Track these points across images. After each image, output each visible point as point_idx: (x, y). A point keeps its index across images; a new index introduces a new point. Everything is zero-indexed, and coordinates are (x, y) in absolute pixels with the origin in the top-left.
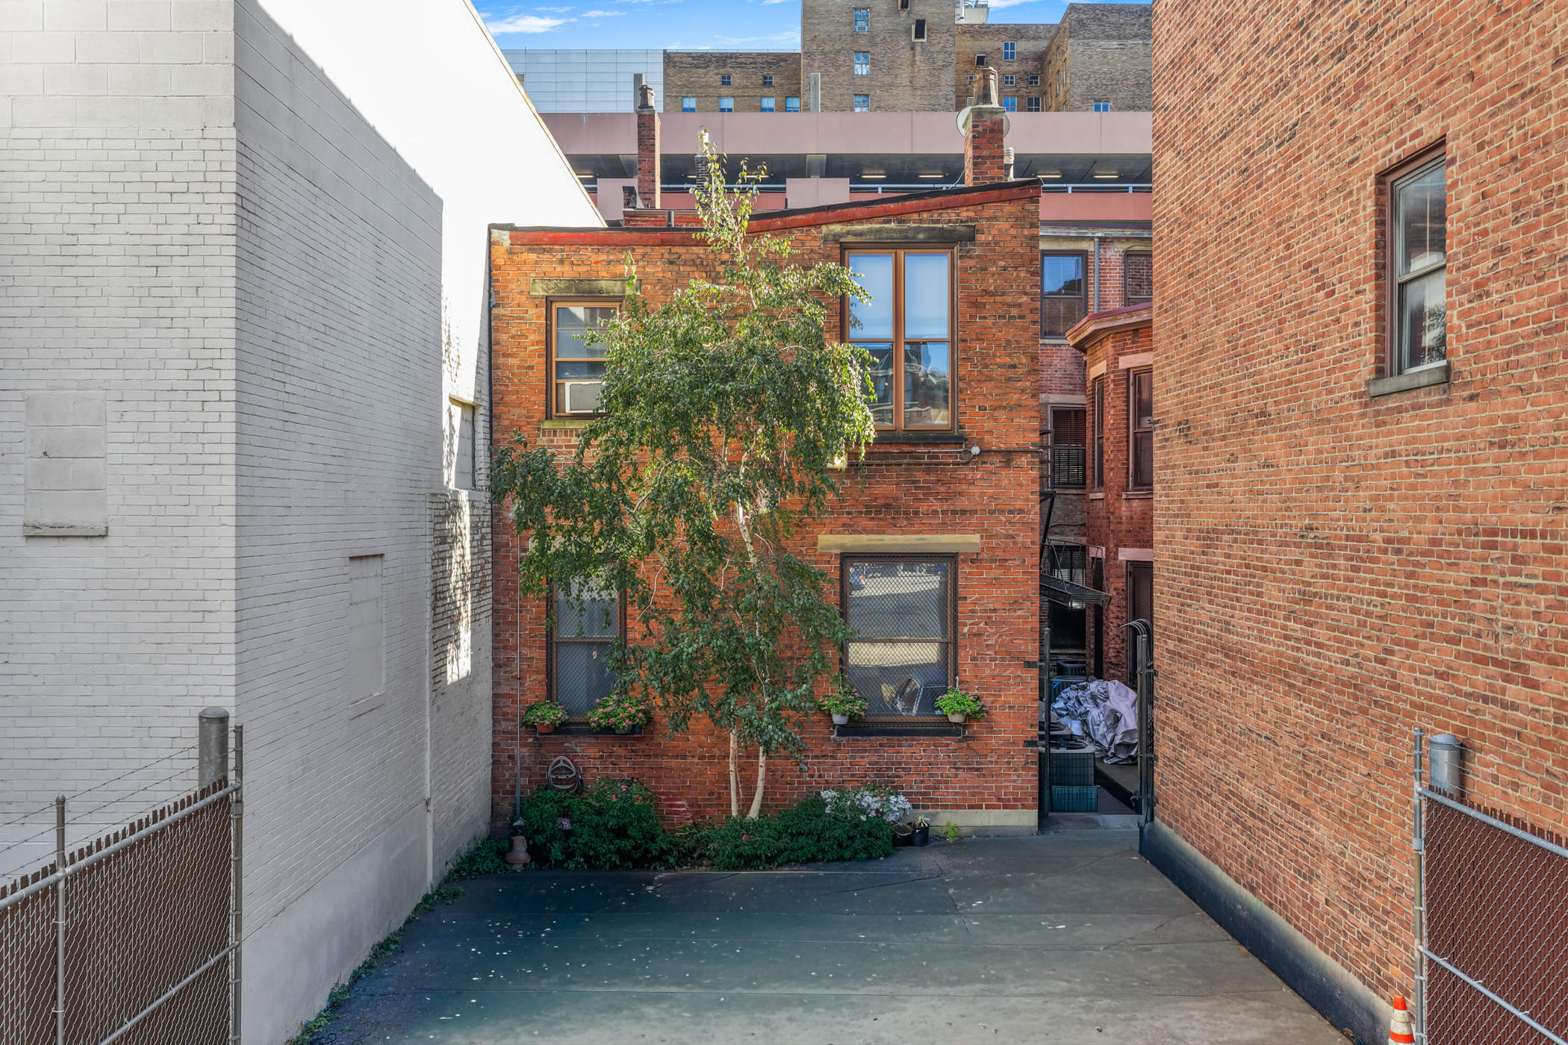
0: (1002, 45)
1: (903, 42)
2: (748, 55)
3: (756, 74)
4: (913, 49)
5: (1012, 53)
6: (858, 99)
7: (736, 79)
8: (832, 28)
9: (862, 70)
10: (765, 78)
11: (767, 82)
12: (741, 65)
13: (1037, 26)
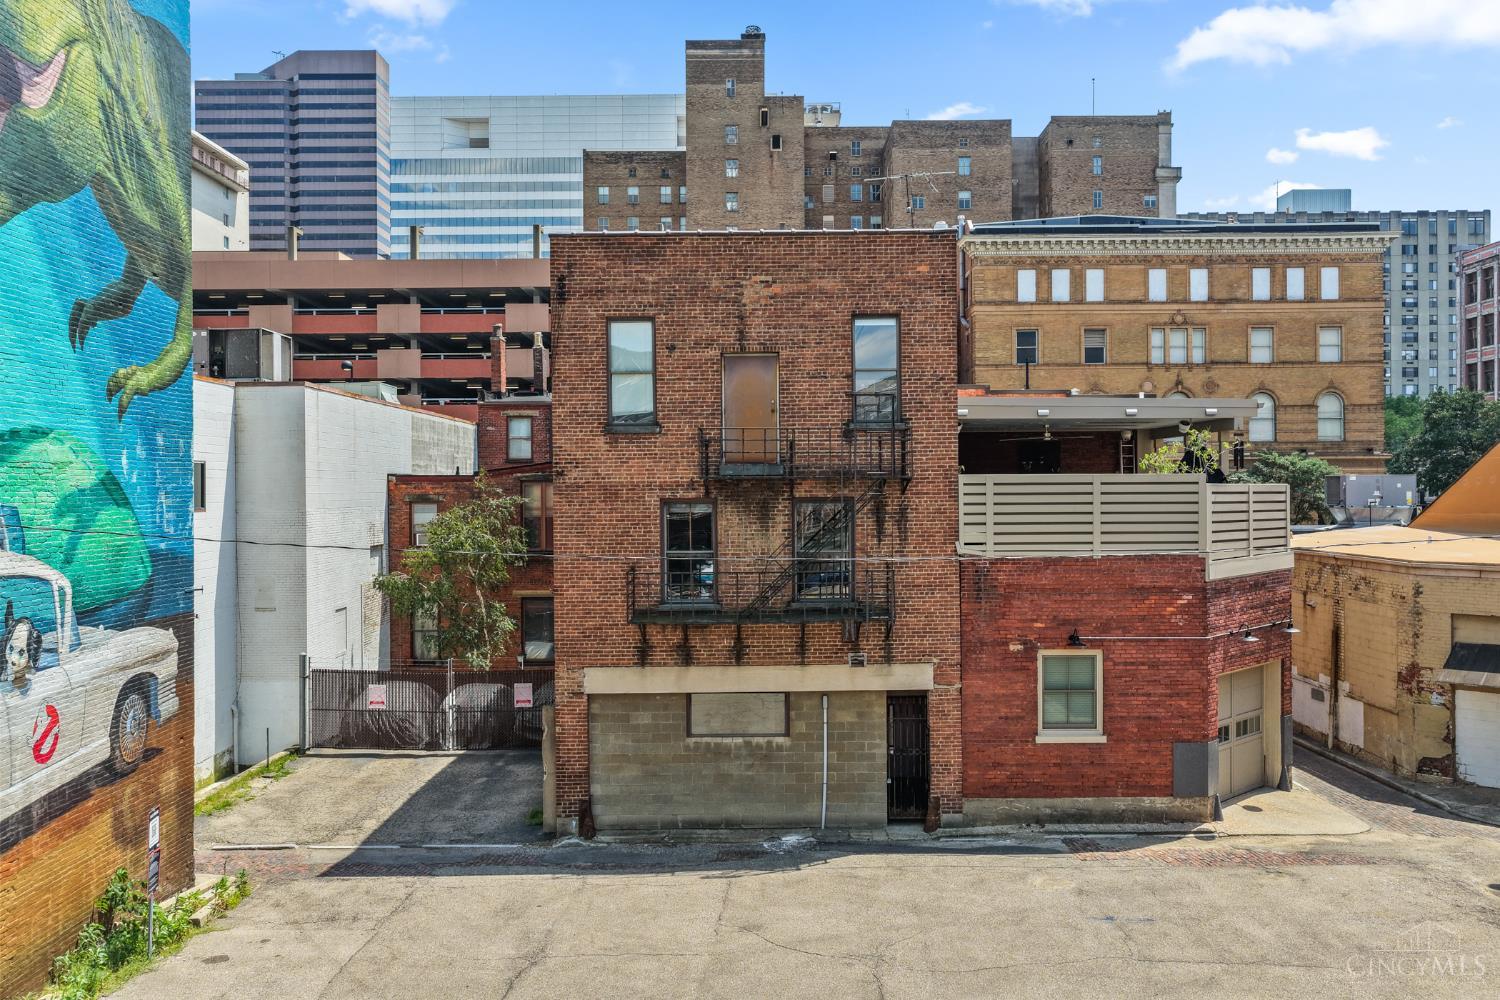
0: (850, 144)
1: (764, 150)
2: (650, 153)
3: (656, 168)
4: (771, 156)
5: (859, 150)
6: (729, 196)
7: (640, 172)
8: (708, 141)
9: (732, 173)
10: (664, 171)
11: (665, 176)
12: (644, 161)
13: (878, 128)
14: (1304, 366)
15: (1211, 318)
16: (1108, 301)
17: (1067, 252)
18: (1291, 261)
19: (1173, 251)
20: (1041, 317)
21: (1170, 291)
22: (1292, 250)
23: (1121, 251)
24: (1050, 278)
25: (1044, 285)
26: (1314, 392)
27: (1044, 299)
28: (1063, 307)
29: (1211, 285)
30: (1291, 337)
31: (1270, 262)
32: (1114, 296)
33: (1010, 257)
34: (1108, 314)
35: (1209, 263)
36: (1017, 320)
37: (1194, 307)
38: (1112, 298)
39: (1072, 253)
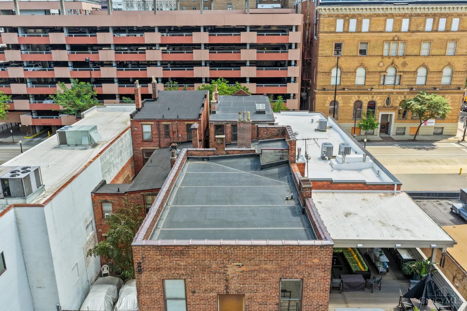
14: (441, 57)
15: (408, 38)
16: (370, 32)
17: (356, 12)
18: (442, 15)
19: (397, 12)
20: (344, 38)
21: (394, 27)
22: (443, 11)
23: (377, 12)
24: (349, 23)
25: (346, 25)
26: (442, 66)
27: (346, 31)
28: (353, 34)
29: (410, 25)
30: (437, 46)
31: (434, 16)
32: (373, 30)
33: (334, 14)
34: (369, 37)
35: (410, 16)
36: (335, 39)
37: (402, 34)
38: (372, 30)
39: (359, 13)
